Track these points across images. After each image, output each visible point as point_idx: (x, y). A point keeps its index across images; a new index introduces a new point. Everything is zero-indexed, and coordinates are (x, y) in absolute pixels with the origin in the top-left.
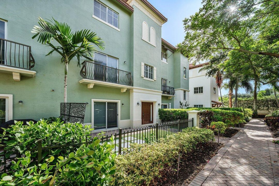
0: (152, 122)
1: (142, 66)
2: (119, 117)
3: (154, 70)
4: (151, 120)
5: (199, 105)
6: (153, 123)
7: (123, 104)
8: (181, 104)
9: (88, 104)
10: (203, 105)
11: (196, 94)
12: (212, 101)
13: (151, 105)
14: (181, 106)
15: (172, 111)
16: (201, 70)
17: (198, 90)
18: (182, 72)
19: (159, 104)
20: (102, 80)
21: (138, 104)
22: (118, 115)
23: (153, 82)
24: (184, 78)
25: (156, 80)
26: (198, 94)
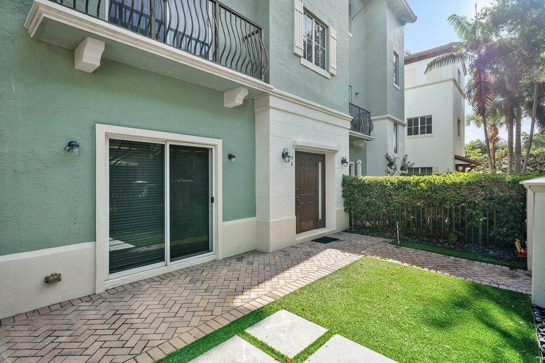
0: (322, 224)
1: (296, 11)
2: (217, 209)
3: (331, 39)
4: (320, 217)
5: (421, 168)
6: (324, 226)
7: (230, 157)
8: (391, 164)
9: (76, 150)
10: (431, 168)
11: (413, 136)
12: (457, 158)
13: (320, 164)
14: (389, 170)
15: (392, 184)
16: (430, 66)
17: (419, 126)
18: (390, 67)
19: (344, 161)
20: (146, 33)
21: (285, 155)
22: (212, 201)
23: (327, 80)
24: (395, 85)
25: (334, 72)
26: (419, 135)
